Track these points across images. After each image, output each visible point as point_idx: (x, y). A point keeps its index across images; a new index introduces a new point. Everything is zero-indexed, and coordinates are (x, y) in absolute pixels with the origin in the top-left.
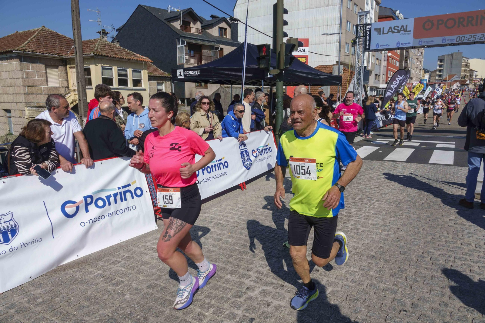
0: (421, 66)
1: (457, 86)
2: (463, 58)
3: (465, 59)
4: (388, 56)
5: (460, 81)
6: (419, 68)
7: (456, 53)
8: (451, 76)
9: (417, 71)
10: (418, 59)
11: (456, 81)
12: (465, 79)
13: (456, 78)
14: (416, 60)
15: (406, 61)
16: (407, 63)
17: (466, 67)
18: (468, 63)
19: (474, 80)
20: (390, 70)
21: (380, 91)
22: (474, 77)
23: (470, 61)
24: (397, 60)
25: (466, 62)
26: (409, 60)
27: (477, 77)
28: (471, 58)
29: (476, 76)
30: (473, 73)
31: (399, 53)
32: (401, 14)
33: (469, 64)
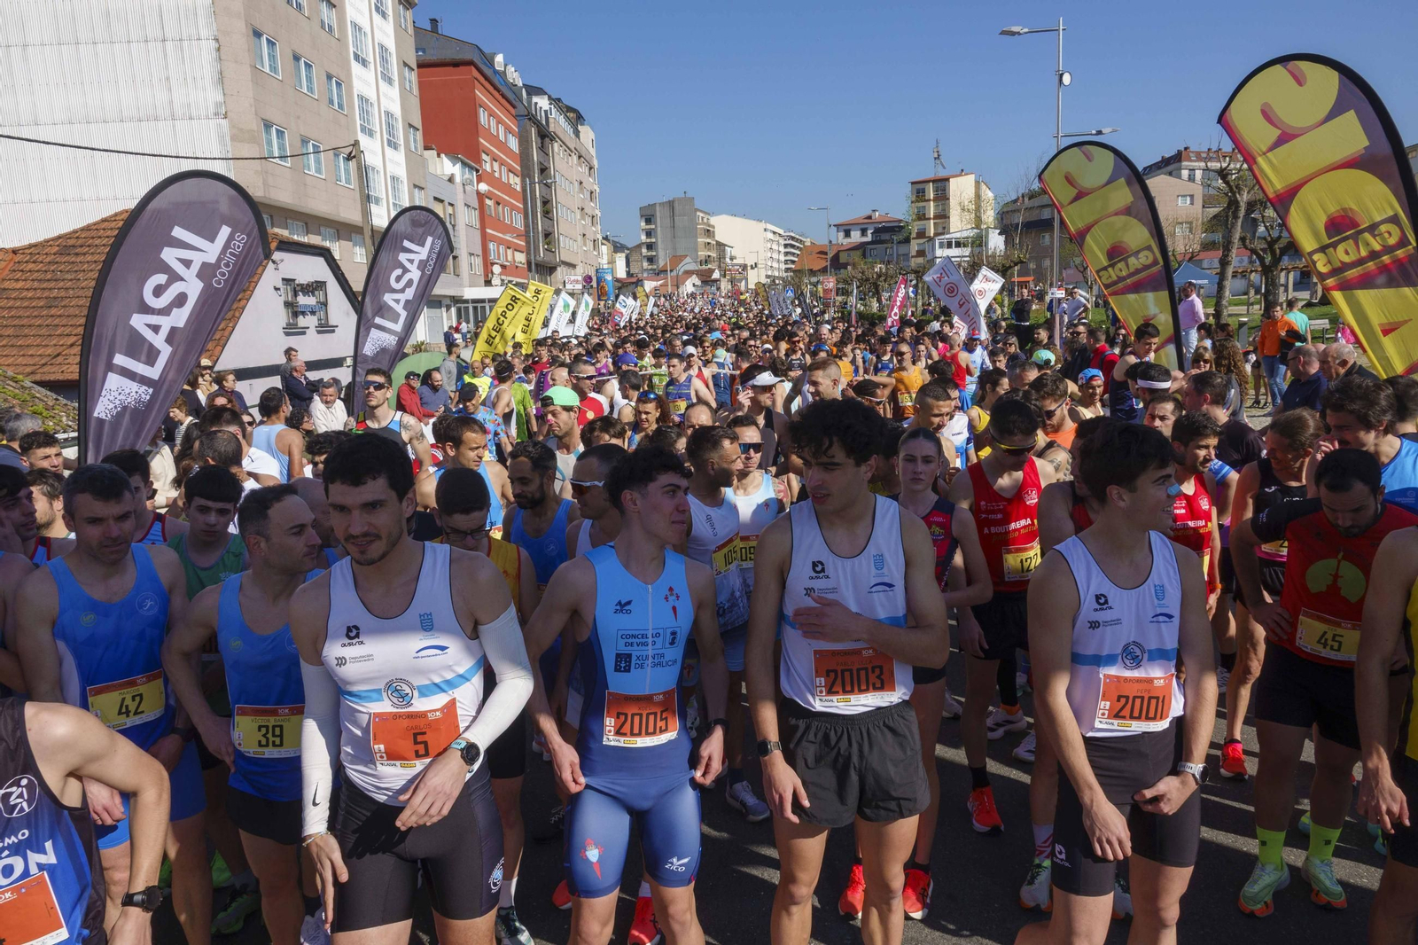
0: (596, 232)
1: (694, 285)
2: (698, 213)
3: (701, 215)
4: (478, 193)
5: (699, 274)
6: (590, 236)
7: (680, 200)
8: (676, 260)
9: (585, 245)
10: (583, 209)
11: (689, 273)
12: (710, 266)
13: (688, 264)
14: (578, 212)
15: (547, 213)
16: (552, 219)
17: (709, 236)
18: (709, 226)
19: (730, 270)
20: (494, 239)
21: (467, 309)
22: (728, 260)
23: (714, 220)
24: (513, 208)
25: (703, 223)
26: (560, 212)
27: (735, 261)
28: (713, 214)
29: (732, 259)
30: (724, 250)
31: (518, 188)
32: (511, 69)
33: (714, 227)
